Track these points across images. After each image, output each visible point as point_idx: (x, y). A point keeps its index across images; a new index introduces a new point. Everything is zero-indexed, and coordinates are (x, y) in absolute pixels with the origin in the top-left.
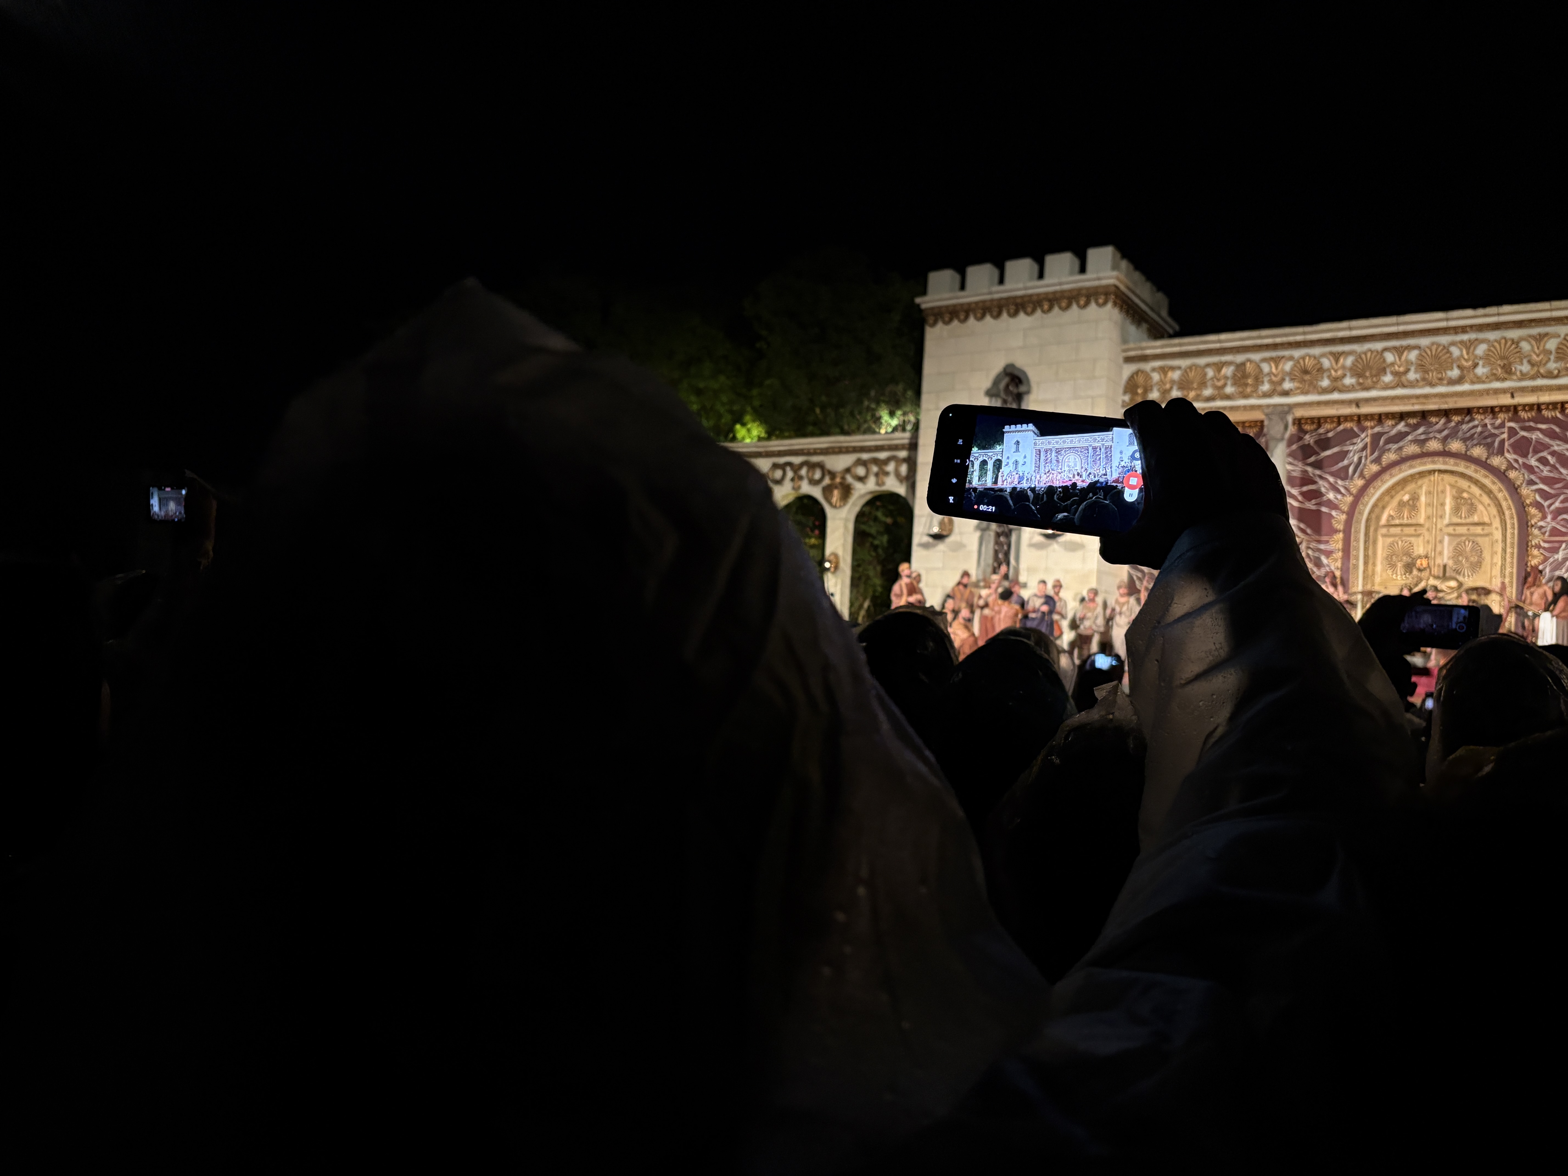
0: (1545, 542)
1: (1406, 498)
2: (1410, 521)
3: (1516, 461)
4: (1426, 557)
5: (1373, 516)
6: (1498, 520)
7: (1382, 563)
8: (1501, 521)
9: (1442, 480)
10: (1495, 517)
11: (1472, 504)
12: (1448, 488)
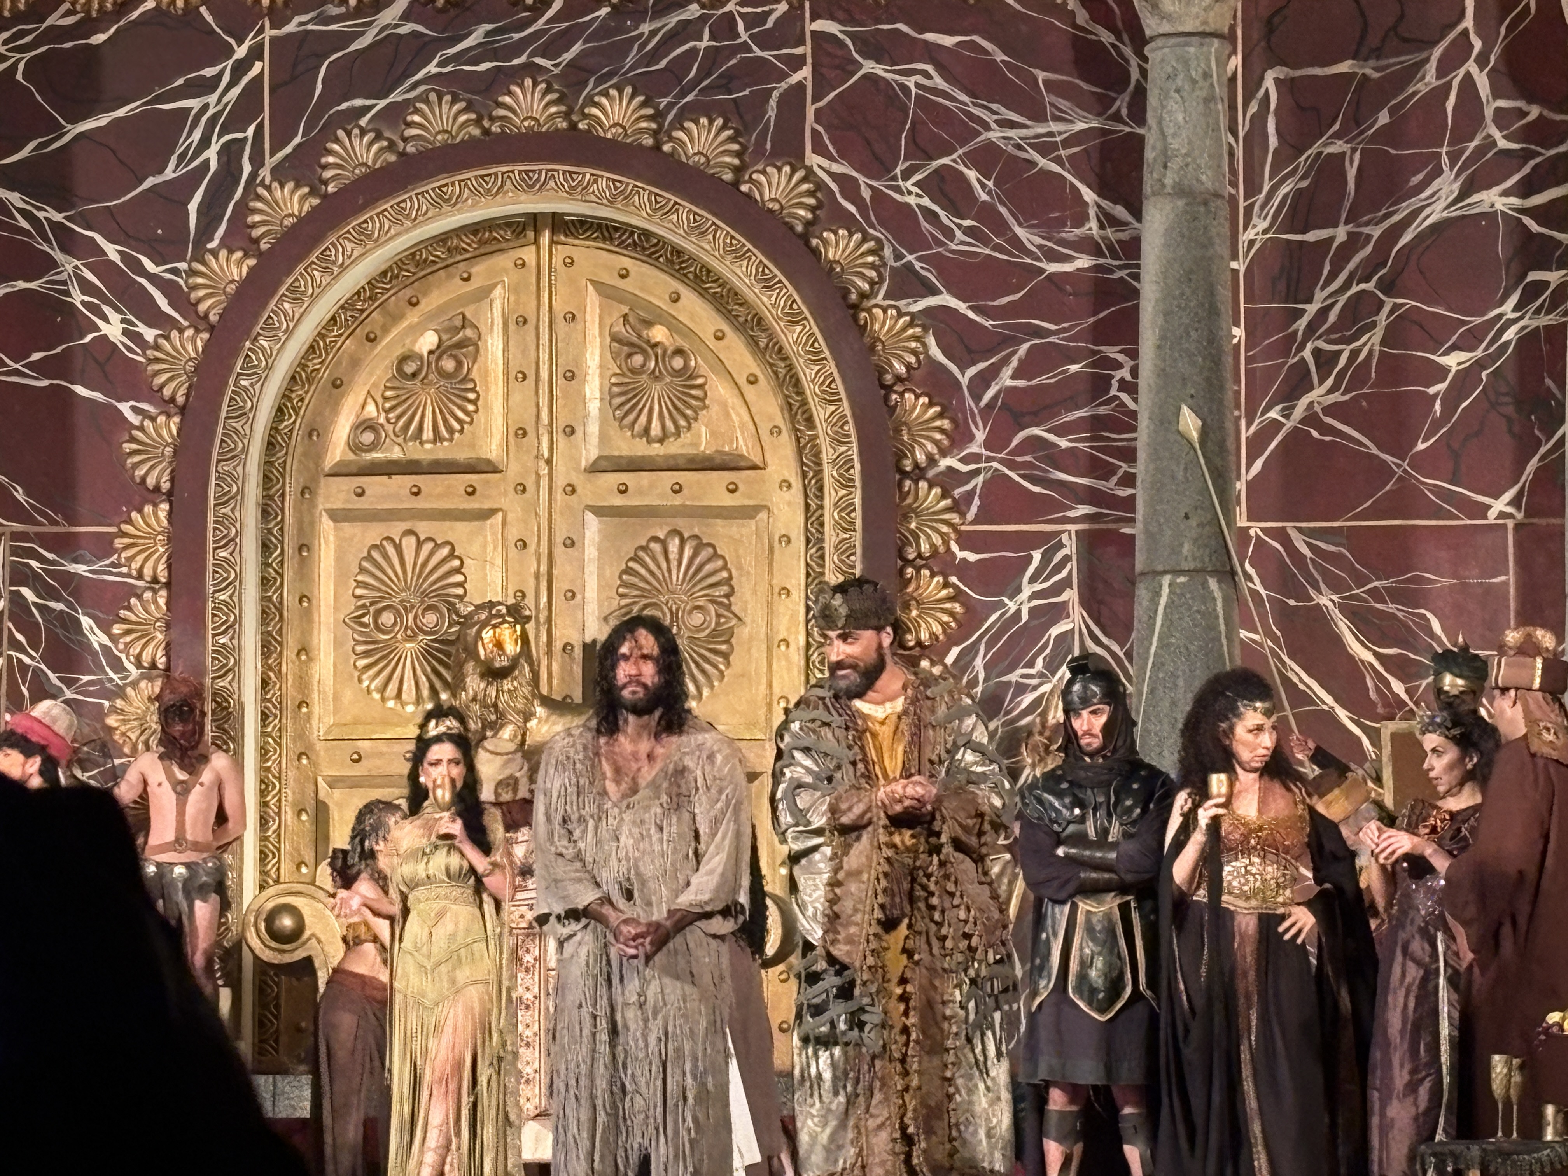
0: (967, 541)
1: (428, 341)
2: (444, 452)
3: (848, 185)
4: (516, 613)
5: (295, 423)
6: (786, 444)
7: (338, 643)
8: (800, 451)
9: (570, 262)
10: (776, 431)
11: (687, 374)
12: (592, 300)
